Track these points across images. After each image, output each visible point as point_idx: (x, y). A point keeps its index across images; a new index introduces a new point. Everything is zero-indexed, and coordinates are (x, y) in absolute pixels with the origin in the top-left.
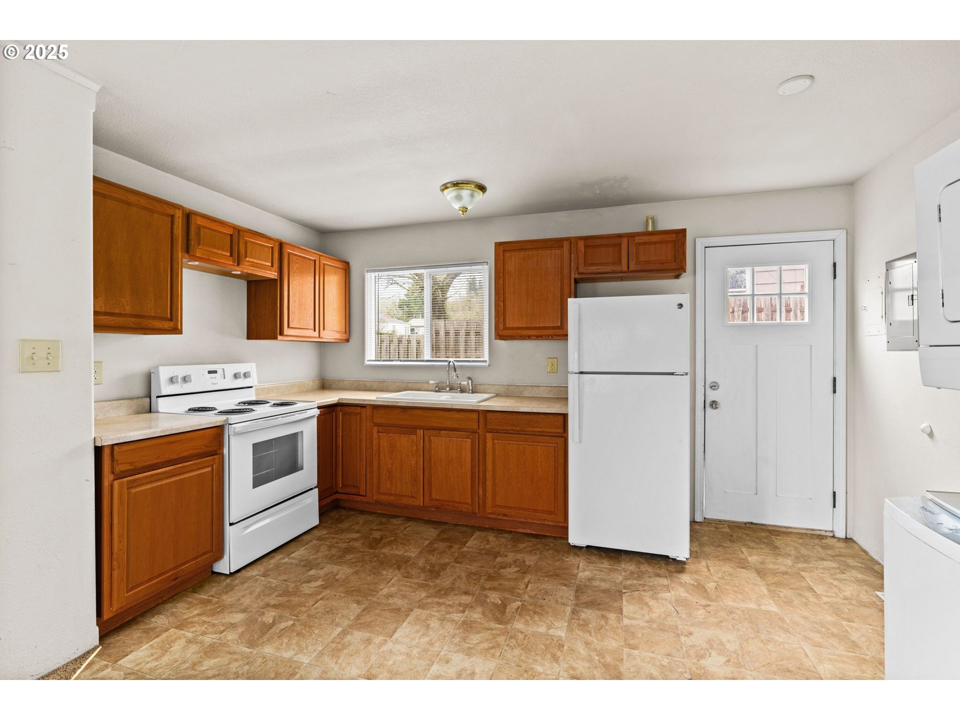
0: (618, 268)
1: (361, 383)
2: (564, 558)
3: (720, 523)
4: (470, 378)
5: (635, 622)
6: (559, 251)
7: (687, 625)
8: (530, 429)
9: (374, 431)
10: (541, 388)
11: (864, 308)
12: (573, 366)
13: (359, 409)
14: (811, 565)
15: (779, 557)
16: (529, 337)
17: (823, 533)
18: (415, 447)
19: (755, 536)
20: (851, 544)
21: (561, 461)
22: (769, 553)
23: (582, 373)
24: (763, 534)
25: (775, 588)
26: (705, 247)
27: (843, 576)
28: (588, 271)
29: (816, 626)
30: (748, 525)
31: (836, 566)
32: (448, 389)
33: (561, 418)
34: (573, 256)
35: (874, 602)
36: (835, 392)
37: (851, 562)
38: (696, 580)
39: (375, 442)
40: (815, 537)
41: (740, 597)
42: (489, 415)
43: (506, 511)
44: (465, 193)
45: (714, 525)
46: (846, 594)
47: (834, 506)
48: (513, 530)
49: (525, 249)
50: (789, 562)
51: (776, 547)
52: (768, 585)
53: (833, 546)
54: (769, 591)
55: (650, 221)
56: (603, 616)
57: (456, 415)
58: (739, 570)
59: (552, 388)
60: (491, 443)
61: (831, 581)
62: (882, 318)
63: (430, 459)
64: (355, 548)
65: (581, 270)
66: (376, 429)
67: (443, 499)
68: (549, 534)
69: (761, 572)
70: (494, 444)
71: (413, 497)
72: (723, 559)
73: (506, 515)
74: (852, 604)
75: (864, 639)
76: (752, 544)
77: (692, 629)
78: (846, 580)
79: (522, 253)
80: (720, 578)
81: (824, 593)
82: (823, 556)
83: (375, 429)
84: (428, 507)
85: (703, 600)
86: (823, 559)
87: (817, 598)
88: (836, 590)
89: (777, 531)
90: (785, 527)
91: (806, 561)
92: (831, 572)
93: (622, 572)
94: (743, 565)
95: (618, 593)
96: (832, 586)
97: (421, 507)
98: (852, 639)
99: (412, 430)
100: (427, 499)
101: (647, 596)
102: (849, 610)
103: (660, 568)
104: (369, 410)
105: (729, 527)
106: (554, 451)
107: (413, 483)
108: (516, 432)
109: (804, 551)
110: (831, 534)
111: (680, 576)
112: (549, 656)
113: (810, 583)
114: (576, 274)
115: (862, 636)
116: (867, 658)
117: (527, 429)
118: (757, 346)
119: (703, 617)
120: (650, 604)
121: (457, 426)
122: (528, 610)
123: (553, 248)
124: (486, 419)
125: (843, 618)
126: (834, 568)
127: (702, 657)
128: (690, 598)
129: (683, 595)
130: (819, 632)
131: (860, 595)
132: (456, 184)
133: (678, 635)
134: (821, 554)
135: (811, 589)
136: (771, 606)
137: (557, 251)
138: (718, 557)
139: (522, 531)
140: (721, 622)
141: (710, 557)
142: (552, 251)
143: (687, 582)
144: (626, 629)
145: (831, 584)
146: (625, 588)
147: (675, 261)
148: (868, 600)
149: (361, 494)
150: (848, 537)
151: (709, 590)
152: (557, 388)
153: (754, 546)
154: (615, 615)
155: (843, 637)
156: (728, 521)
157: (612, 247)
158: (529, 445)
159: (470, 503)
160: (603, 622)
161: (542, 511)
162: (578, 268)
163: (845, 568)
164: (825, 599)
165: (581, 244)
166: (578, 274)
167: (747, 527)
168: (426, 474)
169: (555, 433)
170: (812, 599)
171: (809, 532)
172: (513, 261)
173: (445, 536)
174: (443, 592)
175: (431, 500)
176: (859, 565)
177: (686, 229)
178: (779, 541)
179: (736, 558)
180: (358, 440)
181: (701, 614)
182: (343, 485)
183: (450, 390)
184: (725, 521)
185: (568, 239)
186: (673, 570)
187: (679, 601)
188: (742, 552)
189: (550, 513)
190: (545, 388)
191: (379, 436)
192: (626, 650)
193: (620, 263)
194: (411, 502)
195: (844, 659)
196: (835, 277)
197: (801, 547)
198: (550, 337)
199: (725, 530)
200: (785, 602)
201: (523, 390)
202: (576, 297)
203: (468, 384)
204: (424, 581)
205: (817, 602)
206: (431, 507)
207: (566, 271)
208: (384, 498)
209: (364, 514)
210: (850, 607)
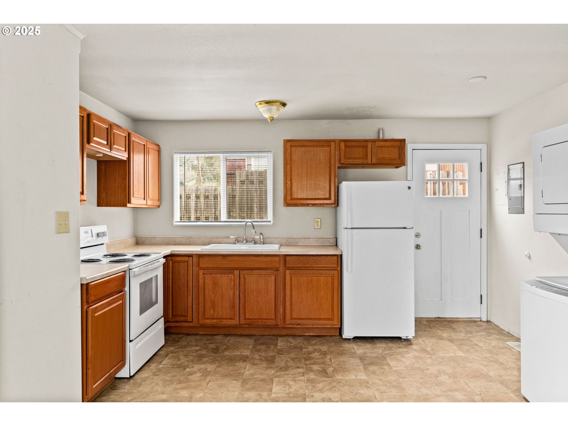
1: (171, 239)
2: (343, 345)
3: (421, 319)
4: (261, 234)
5: (399, 368)
6: (328, 148)
7: (425, 366)
8: (315, 266)
9: (200, 273)
10: (311, 239)
11: (496, 190)
12: (343, 224)
13: (186, 259)
14: (474, 335)
15: (457, 333)
16: (307, 205)
17: (476, 319)
18: (233, 283)
19: (442, 324)
20: (490, 323)
21: (336, 285)
22: (452, 332)
24: (446, 323)
25: (460, 346)
26: (413, 149)
27: (490, 338)
28: (347, 163)
29: (483, 359)
30: (437, 319)
31: (485, 334)
32: (245, 242)
33: (338, 258)
34: (337, 152)
35: (506, 347)
36: (481, 237)
37: (492, 331)
38: (420, 347)
39: (201, 281)
40: (472, 322)
41: (445, 352)
42: (288, 258)
43: (299, 322)
44: (274, 108)
45: (419, 321)
46: (493, 345)
47: (481, 303)
48: (302, 334)
49: (305, 146)
50: (463, 334)
51: (454, 329)
52: (456, 345)
53: (481, 325)
54: (458, 348)
55: (381, 131)
56: (381, 368)
57: (264, 259)
58: (439, 340)
59: (319, 239)
60: (289, 277)
61: (485, 340)
62: (506, 195)
63: (245, 291)
64: (204, 354)
65: (342, 162)
66: (202, 272)
67: (254, 318)
68: (326, 335)
69: (451, 341)
70: (291, 278)
71: (231, 319)
72: (430, 337)
73: (299, 324)
74: (497, 349)
75: (505, 361)
76: (442, 329)
77: (428, 367)
78: (492, 339)
79: (303, 149)
80: (432, 345)
81: (484, 346)
82: (478, 330)
84: (243, 324)
85: (428, 355)
86: (478, 332)
87: (480, 348)
88: (488, 344)
89: (452, 321)
90: (456, 318)
91: (471, 333)
92: (484, 337)
93: (380, 348)
94: (441, 338)
95: (383, 358)
96: (486, 343)
97: (237, 325)
98: (500, 361)
99: (231, 270)
100: (242, 318)
101: (399, 357)
102: (496, 351)
103: (399, 344)
104: (195, 259)
105: (427, 321)
106: (332, 279)
107: (231, 309)
108: (306, 268)
109: (468, 329)
110: (480, 320)
111: (411, 346)
112: (364, 387)
113: (476, 342)
114: (339, 164)
115: (504, 360)
116: (508, 367)
117: (314, 266)
118: (441, 211)
119: (431, 362)
120: (402, 360)
121: (265, 266)
122: (340, 370)
123: (324, 146)
124: (285, 261)
125: (494, 354)
126: (485, 335)
127: (438, 377)
128: (421, 355)
129: (417, 354)
130: (485, 361)
131: (499, 344)
132: (268, 102)
133: (423, 371)
134: (477, 329)
135: (477, 345)
136: (461, 354)
137: (327, 148)
138: (427, 336)
139: (308, 334)
140: (440, 363)
141: (422, 336)
142: (323, 148)
143: (416, 349)
144: (396, 371)
145: (486, 342)
146: (385, 355)
147: (399, 159)
148: (503, 346)
149: (188, 320)
150: (488, 320)
151: (429, 351)
152: (321, 239)
153: (443, 329)
154: (387, 367)
155: (496, 361)
156: (426, 318)
157: (362, 148)
158: (315, 276)
159: (274, 319)
160: (383, 370)
161: (324, 319)
162: (340, 160)
163: (489, 334)
164: (485, 348)
165: (342, 144)
166: (340, 164)
167: (436, 320)
168: (242, 301)
169: (332, 267)
170: (478, 349)
171: (469, 319)
172: (297, 153)
173: (259, 342)
174: (283, 369)
175: (245, 319)
176: (496, 332)
177: (405, 139)
178: (455, 326)
179: (436, 336)
180: (186, 281)
181: (429, 361)
182: (173, 315)
183: (246, 242)
184: (424, 318)
185: (334, 141)
186: (407, 344)
187: (416, 357)
188: (438, 332)
189: (329, 319)
190: (313, 239)
191: (204, 277)
192: (401, 379)
193: (367, 158)
194: (229, 322)
195: (499, 369)
196: (481, 171)
197: (466, 327)
198: (322, 205)
199: (425, 323)
200: (467, 351)
201: (299, 241)
203: (260, 238)
204: (266, 365)
205: (481, 349)
206: (245, 324)
207: (332, 161)
208: (208, 321)
209: (191, 336)
210: (496, 350)
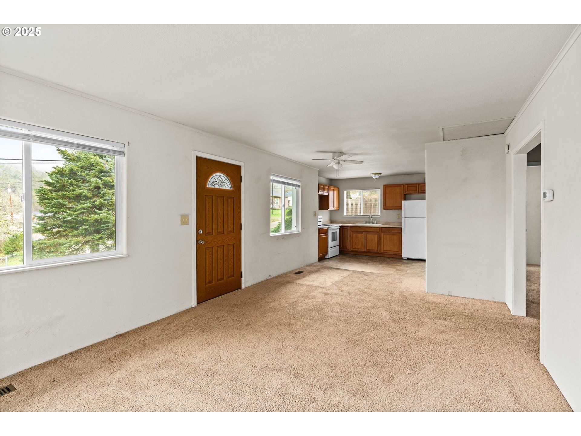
0: (416, 192)
1: (343, 221)
2: (402, 261)
4: (375, 220)
10: (395, 222)
12: (403, 216)
13: (347, 228)
16: (392, 209)
18: (362, 237)
21: (401, 239)
23: (406, 218)
28: (408, 192)
32: (369, 223)
33: (400, 229)
34: (404, 188)
39: (352, 236)
42: (382, 228)
43: (386, 252)
48: (388, 257)
57: (374, 228)
59: (399, 223)
60: (383, 235)
63: (367, 240)
67: (370, 249)
68: (397, 257)
71: (362, 249)
79: (390, 188)
83: (352, 232)
97: (364, 251)
99: (362, 232)
100: (366, 249)
104: (350, 228)
106: (399, 237)
107: (362, 246)
108: (389, 232)
114: (405, 194)
117: (392, 232)
121: (374, 231)
124: (381, 229)
137: (400, 187)
142: (398, 187)
149: (347, 248)
157: (414, 187)
158: (392, 235)
159: (377, 250)
161: (396, 251)
162: (405, 191)
165: (406, 186)
168: (366, 243)
169: (399, 232)
172: (388, 190)
175: (367, 249)
180: (347, 235)
182: (342, 247)
185: (403, 184)
189: (398, 251)
191: (353, 234)
194: (361, 250)
198: (398, 209)
201: (390, 223)
202: (405, 200)
203: (375, 222)
206: (367, 251)
207: (402, 192)
208: (354, 249)
209: (348, 254)
